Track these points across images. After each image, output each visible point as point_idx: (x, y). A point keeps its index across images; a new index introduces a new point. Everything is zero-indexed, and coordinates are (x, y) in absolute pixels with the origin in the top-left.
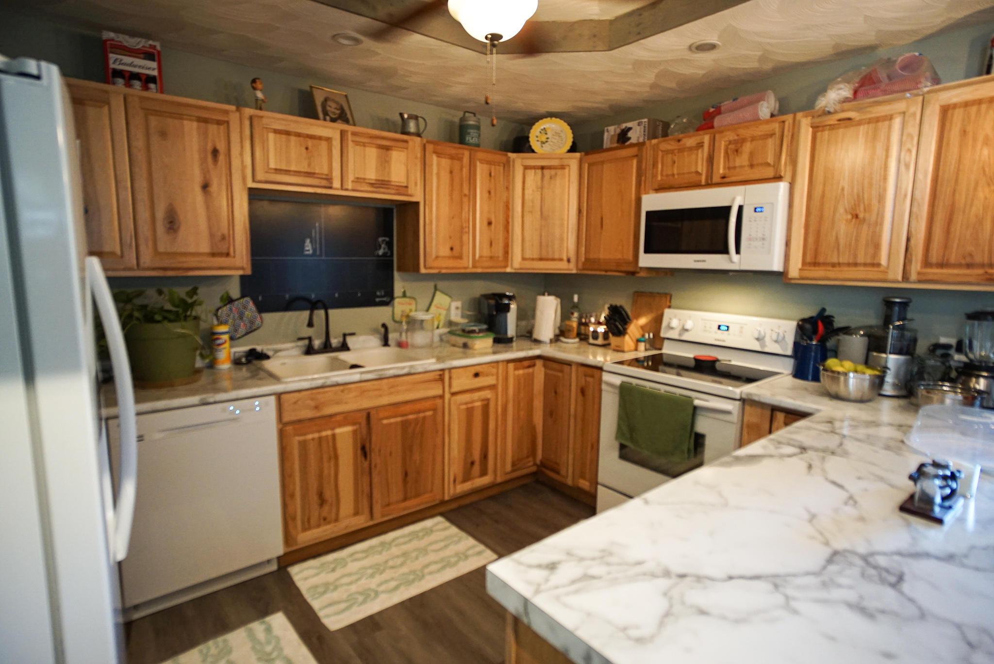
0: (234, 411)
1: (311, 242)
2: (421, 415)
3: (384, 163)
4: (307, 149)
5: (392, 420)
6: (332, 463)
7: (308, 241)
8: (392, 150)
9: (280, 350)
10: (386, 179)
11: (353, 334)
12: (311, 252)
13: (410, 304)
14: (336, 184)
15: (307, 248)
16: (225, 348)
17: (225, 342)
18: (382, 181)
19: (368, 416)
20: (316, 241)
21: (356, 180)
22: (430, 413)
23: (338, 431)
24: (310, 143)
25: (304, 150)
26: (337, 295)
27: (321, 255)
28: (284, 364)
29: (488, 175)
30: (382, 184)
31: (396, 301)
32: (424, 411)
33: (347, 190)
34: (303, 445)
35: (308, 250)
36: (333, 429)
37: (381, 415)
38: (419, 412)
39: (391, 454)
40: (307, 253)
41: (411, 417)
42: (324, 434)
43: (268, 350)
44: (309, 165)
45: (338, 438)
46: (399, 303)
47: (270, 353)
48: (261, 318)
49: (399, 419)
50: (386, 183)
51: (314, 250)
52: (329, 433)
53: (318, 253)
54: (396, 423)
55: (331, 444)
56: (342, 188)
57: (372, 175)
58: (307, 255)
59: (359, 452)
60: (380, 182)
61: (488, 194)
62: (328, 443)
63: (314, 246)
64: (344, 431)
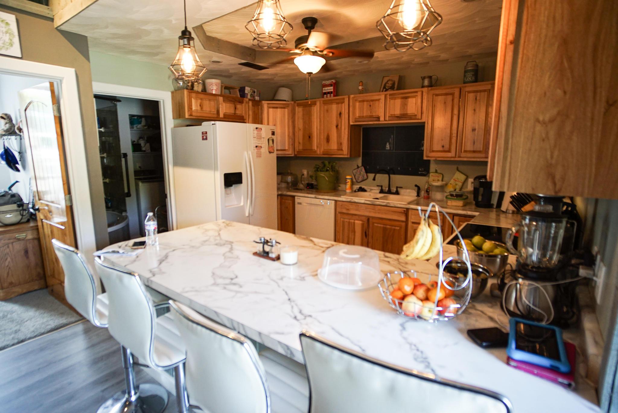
0: (322, 203)
1: (389, 144)
2: (393, 227)
3: (404, 106)
4: (370, 106)
5: (379, 225)
6: (353, 234)
7: (388, 144)
8: (409, 98)
9: (372, 190)
10: (405, 113)
11: (401, 188)
12: (389, 148)
13: (438, 177)
14: (382, 119)
15: (387, 147)
16: (348, 184)
17: (349, 182)
18: (403, 114)
19: (368, 220)
20: (391, 144)
21: (391, 116)
22: (398, 228)
23: (356, 222)
24: (371, 103)
25: (369, 106)
26: (399, 169)
27: (393, 150)
28: (370, 195)
29: (475, 99)
30: (403, 116)
31: (431, 174)
32: (395, 226)
33: (386, 121)
34: (343, 222)
35: (388, 148)
36: (354, 220)
37: (374, 221)
38: (392, 226)
39: (377, 240)
40: (387, 149)
41: (388, 227)
42: (351, 221)
43: (368, 189)
44: (371, 112)
45: (356, 224)
46: (432, 176)
47: (368, 190)
48: (367, 175)
49: (382, 226)
50: (405, 115)
51: (390, 148)
52: (353, 221)
53: (392, 149)
54: (380, 227)
55: (353, 225)
56: (385, 120)
57: (398, 112)
58: (387, 150)
59: (364, 234)
60: (402, 115)
61: (473, 111)
62: (352, 225)
63: (390, 146)
64: (358, 223)
